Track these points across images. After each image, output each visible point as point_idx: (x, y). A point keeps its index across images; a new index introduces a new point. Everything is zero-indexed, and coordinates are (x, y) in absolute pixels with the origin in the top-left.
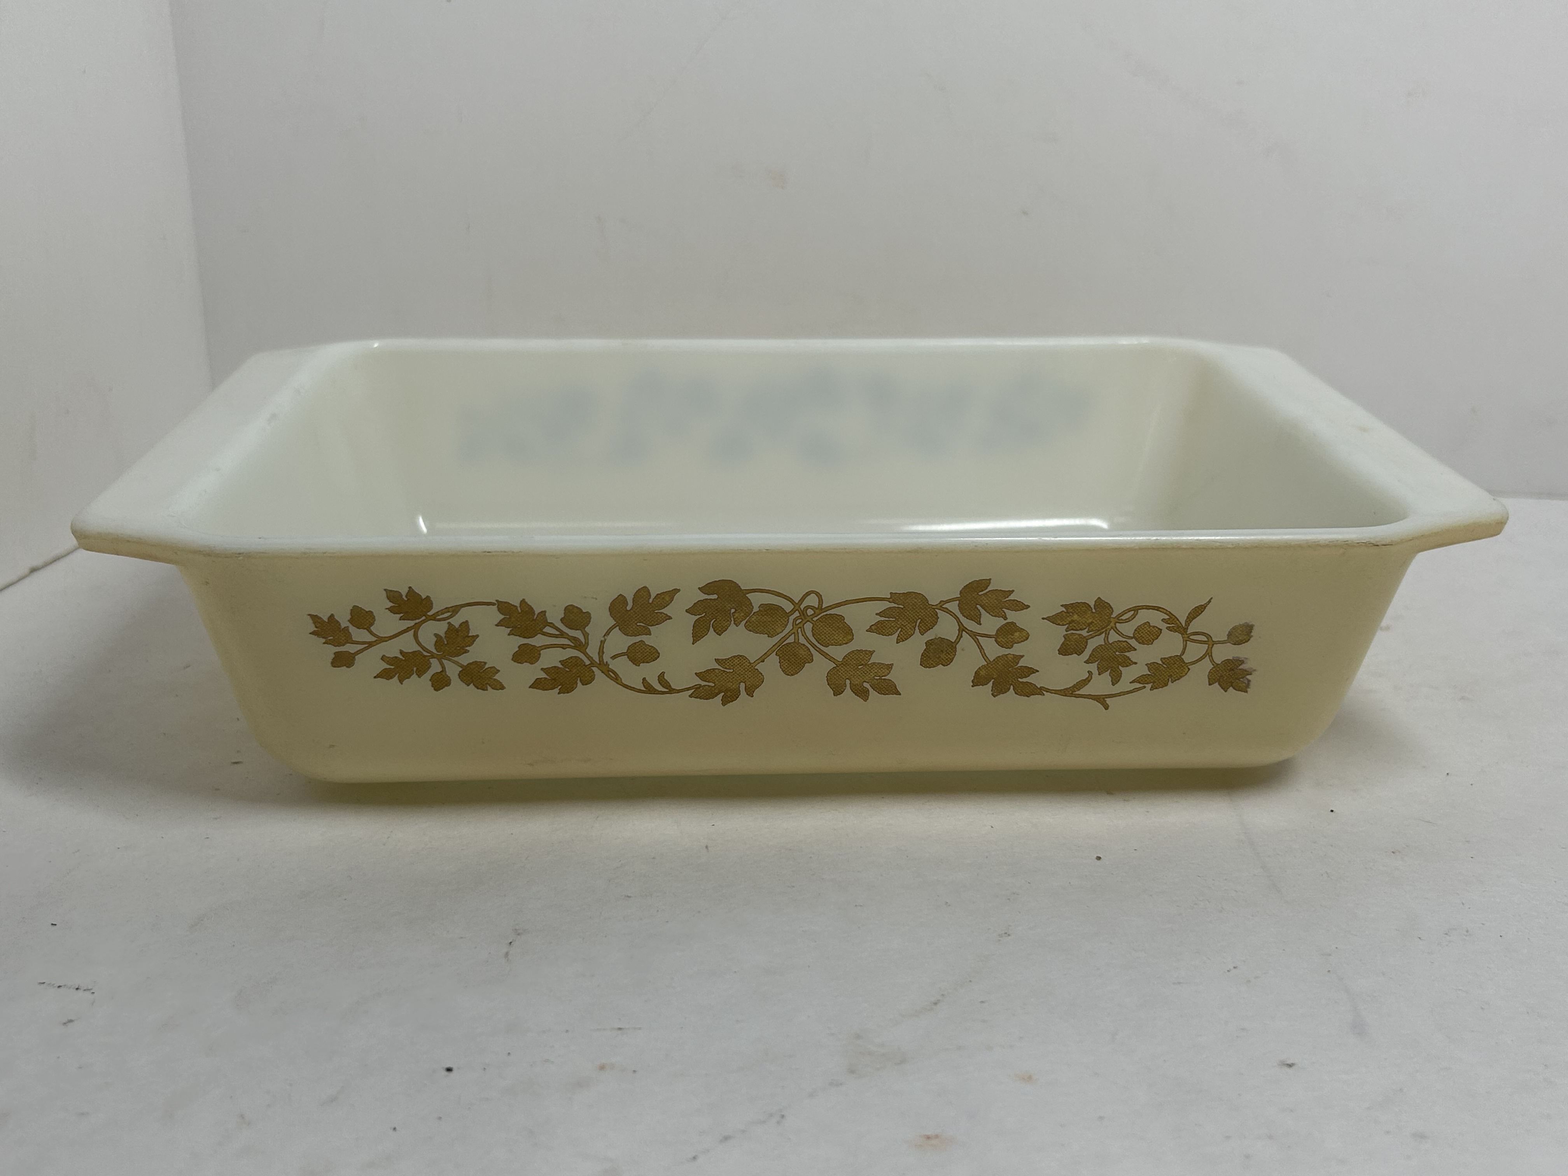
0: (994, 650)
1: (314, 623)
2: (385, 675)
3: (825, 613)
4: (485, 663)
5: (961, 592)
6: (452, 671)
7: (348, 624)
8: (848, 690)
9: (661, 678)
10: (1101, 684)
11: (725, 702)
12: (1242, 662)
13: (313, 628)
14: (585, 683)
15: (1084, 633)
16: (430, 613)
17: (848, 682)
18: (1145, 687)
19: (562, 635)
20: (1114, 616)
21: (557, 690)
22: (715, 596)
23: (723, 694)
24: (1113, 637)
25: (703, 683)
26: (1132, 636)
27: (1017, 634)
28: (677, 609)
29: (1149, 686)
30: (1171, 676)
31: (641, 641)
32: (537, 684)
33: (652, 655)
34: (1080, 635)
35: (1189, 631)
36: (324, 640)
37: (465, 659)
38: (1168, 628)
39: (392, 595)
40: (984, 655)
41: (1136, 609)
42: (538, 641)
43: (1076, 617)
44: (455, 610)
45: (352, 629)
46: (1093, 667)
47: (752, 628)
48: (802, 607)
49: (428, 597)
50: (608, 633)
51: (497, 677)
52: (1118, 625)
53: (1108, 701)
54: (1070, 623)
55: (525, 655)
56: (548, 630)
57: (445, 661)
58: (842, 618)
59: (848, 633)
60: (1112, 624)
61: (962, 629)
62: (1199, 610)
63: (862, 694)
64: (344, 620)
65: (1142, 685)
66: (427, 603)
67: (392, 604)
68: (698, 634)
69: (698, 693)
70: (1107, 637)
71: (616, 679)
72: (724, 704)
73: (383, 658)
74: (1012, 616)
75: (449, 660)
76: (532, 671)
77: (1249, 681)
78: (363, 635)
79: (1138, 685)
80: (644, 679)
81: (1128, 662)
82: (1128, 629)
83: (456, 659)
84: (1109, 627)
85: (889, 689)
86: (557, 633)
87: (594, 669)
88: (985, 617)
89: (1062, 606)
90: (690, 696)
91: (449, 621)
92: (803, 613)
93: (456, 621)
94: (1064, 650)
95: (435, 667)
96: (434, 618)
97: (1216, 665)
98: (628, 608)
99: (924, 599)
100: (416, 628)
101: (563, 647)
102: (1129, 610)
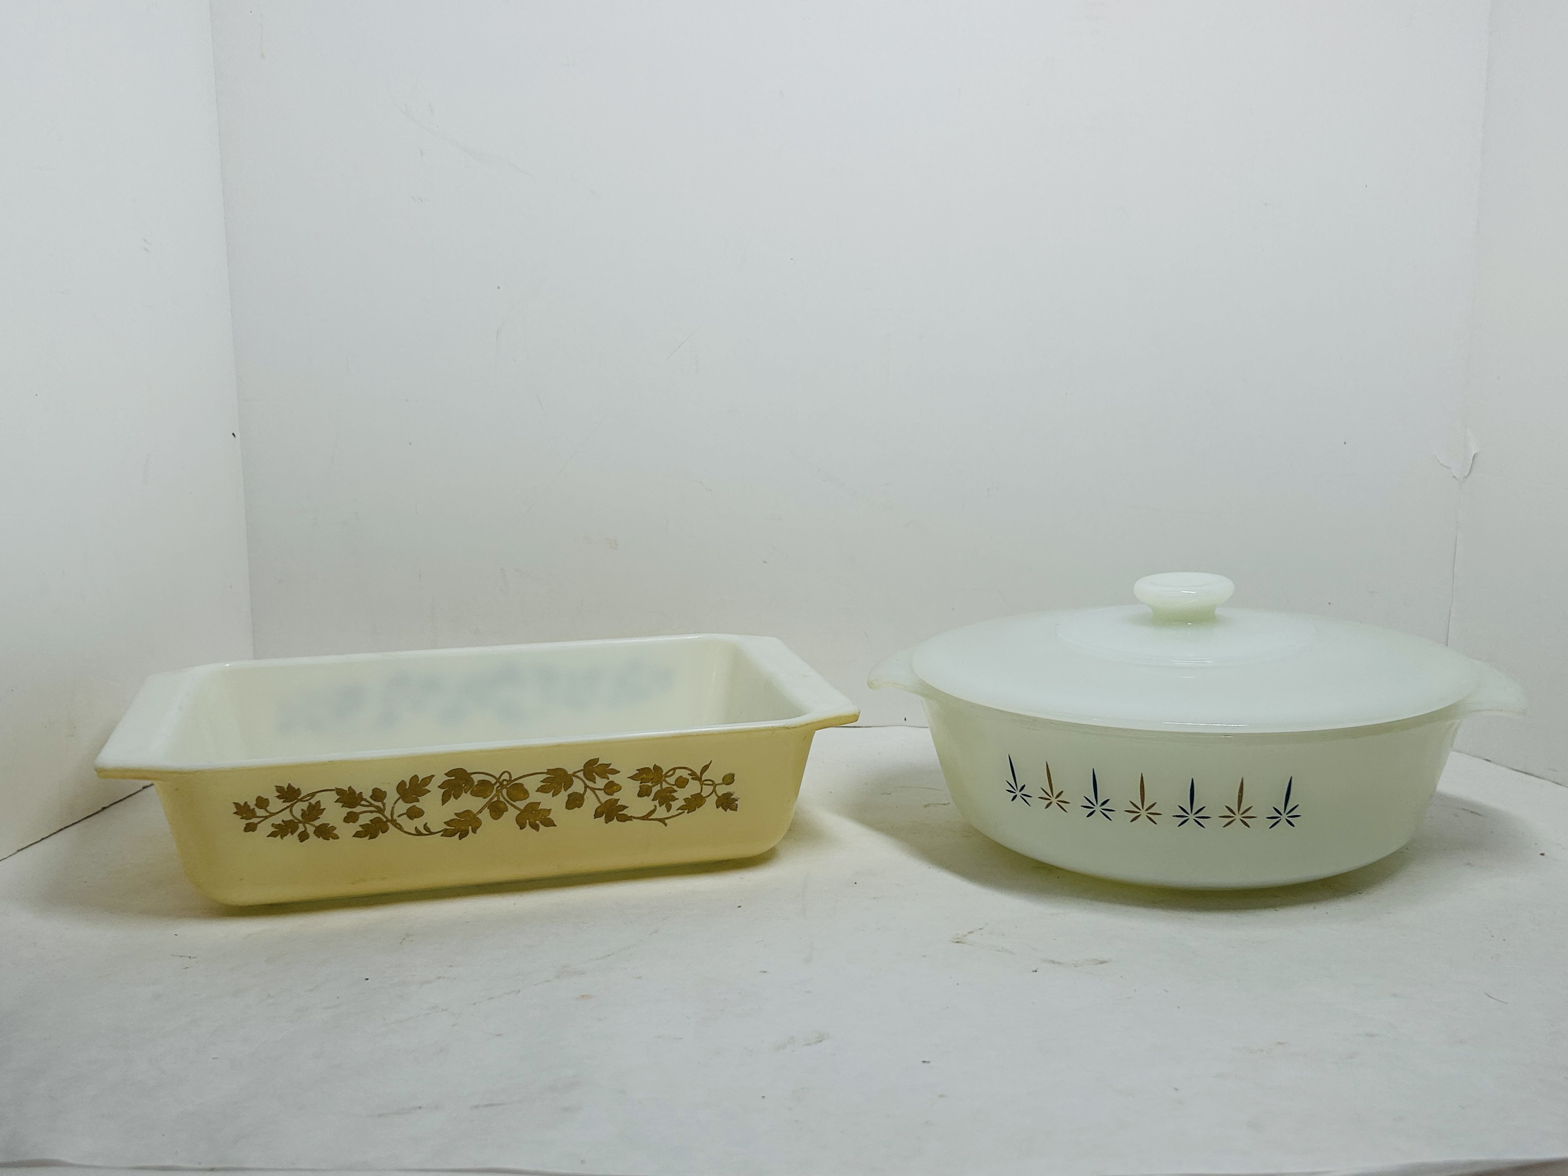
0: (604, 797)
1: (236, 807)
2: (273, 835)
3: (513, 783)
4: (329, 824)
5: (584, 766)
6: (310, 829)
7: (255, 807)
8: (528, 826)
9: (425, 827)
10: (661, 812)
11: (460, 838)
12: (732, 795)
13: (235, 810)
14: (383, 832)
15: (650, 784)
16: (299, 798)
17: (528, 821)
18: (684, 812)
19: (371, 805)
20: (663, 774)
21: (368, 837)
22: (453, 778)
23: (459, 833)
24: (665, 785)
25: (448, 828)
26: (674, 783)
27: (615, 787)
28: (433, 786)
29: (686, 811)
30: (697, 805)
31: (414, 806)
32: (357, 835)
33: (419, 813)
34: (647, 785)
35: (703, 779)
36: (240, 817)
37: (317, 823)
38: (692, 778)
39: (279, 789)
40: (599, 800)
41: (674, 769)
42: (358, 809)
43: (644, 776)
44: (313, 795)
45: (257, 809)
46: (656, 803)
47: (475, 794)
48: (501, 780)
49: (299, 789)
50: (396, 803)
51: (335, 832)
52: (666, 779)
53: (666, 821)
54: (641, 780)
55: (351, 818)
56: (363, 803)
57: (307, 825)
58: (522, 785)
59: (526, 793)
60: (664, 778)
61: (586, 787)
62: (706, 768)
63: (536, 827)
64: (252, 804)
65: (683, 811)
66: (298, 792)
67: (279, 794)
68: (445, 799)
69: (446, 833)
70: (661, 785)
71: (400, 828)
72: (460, 839)
73: (273, 825)
74: (612, 777)
75: (309, 824)
76: (355, 827)
77: (737, 805)
78: (260, 812)
79: (680, 811)
80: (416, 828)
81: (674, 799)
82: (672, 780)
83: (313, 823)
84: (662, 780)
85: (550, 823)
86: (368, 804)
87: (389, 824)
88: (598, 778)
89: (637, 770)
90: (442, 836)
91: (310, 801)
92: (501, 784)
93: (313, 801)
94: (640, 795)
95: (301, 828)
96: (301, 800)
97: (719, 797)
98: (407, 787)
99: (565, 771)
100: (291, 806)
101: (371, 812)
102: (671, 770)
